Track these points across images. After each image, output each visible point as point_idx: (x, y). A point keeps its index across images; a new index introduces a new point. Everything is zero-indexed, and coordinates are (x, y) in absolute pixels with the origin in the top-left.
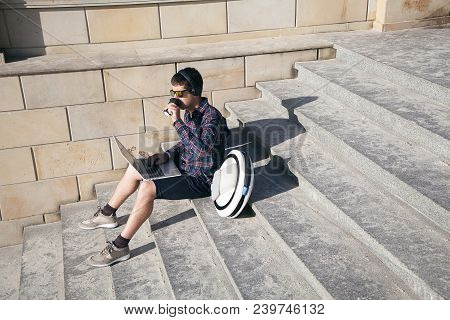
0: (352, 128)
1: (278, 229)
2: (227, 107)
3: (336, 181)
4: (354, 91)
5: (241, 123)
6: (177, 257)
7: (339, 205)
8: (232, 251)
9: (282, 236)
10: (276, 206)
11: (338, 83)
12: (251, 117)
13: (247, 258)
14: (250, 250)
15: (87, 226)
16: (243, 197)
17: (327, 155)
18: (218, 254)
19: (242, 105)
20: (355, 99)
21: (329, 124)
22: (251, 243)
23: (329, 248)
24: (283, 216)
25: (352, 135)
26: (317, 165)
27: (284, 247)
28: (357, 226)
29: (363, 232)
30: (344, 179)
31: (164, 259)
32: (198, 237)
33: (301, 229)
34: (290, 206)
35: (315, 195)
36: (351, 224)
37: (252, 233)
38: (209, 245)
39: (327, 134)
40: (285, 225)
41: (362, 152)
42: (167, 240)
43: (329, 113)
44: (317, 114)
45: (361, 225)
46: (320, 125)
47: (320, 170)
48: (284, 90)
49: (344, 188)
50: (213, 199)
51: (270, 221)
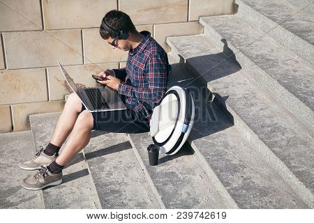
0: (286, 68)
1: (214, 169)
2: (168, 42)
3: (268, 122)
4: (289, 29)
5: (182, 59)
6: (113, 192)
7: (270, 146)
8: (169, 188)
9: (218, 176)
10: (213, 145)
11: (274, 20)
12: (193, 52)
13: (184, 196)
14: (187, 189)
15: (28, 166)
16: (183, 134)
17: (261, 95)
18: (155, 190)
19: (184, 40)
20: (289, 37)
21: (264, 63)
22: (189, 182)
23: (260, 190)
24: (219, 155)
25: (285, 75)
26: (252, 105)
27: (219, 186)
28: (286, 168)
29: (291, 176)
30: (275, 120)
31: (99, 194)
32: (135, 173)
33: (235, 169)
34: (226, 145)
35: (248, 135)
36: (280, 166)
37: (191, 171)
38: (145, 181)
39: (262, 73)
40: (221, 164)
41: (294, 92)
42: (103, 175)
43: (264, 51)
44: (254, 53)
45: (290, 167)
46: (256, 63)
47: (255, 109)
48: (225, 26)
49: (276, 129)
50: (152, 135)
51: (208, 160)
